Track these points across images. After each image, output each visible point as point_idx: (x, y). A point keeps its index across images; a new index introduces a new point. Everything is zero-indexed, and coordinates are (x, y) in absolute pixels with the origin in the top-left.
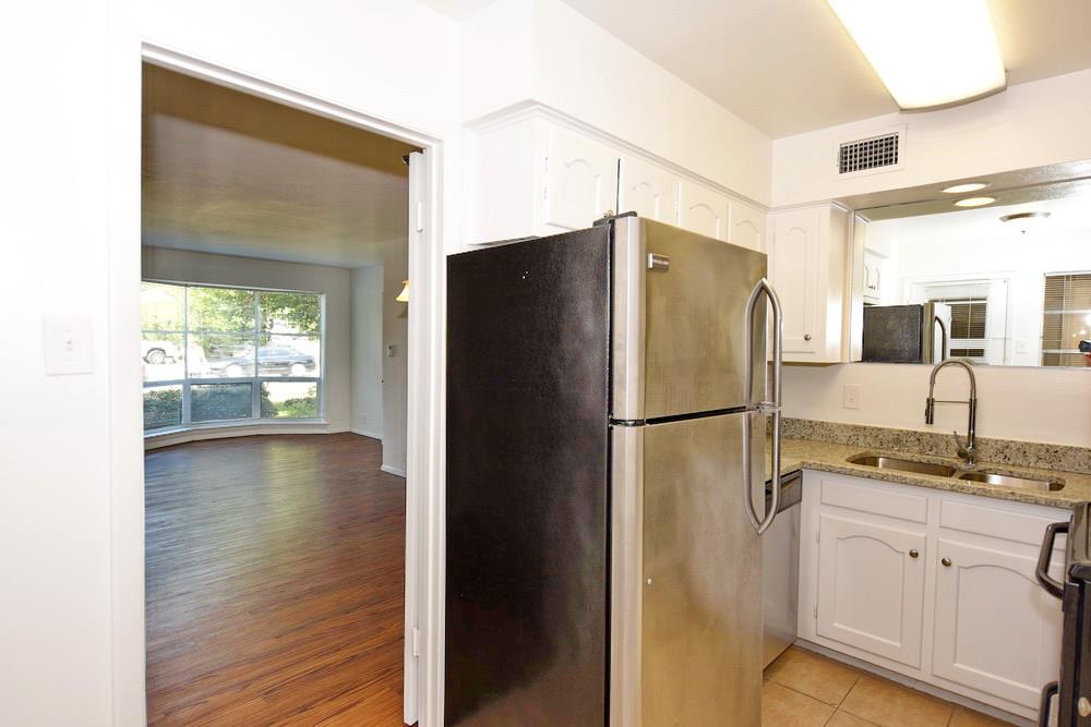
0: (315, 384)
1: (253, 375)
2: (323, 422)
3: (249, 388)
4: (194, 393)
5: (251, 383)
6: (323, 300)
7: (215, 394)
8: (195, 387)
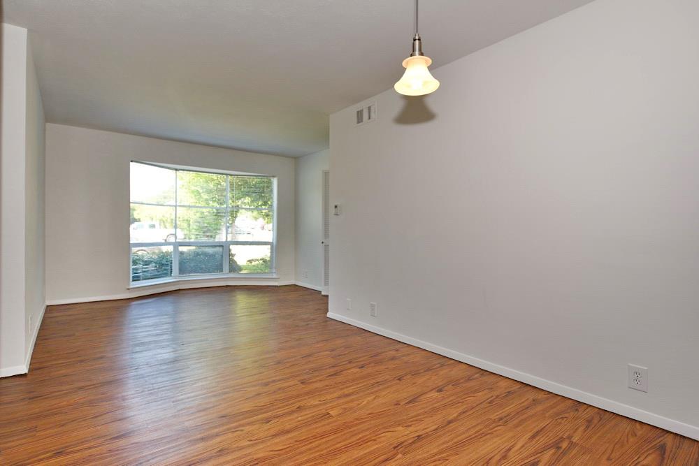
0: (269, 247)
1: (224, 240)
2: (275, 276)
3: (221, 249)
4: (182, 253)
5: (222, 246)
6: (275, 182)
7: (197, 254)
8: (181, 249)
